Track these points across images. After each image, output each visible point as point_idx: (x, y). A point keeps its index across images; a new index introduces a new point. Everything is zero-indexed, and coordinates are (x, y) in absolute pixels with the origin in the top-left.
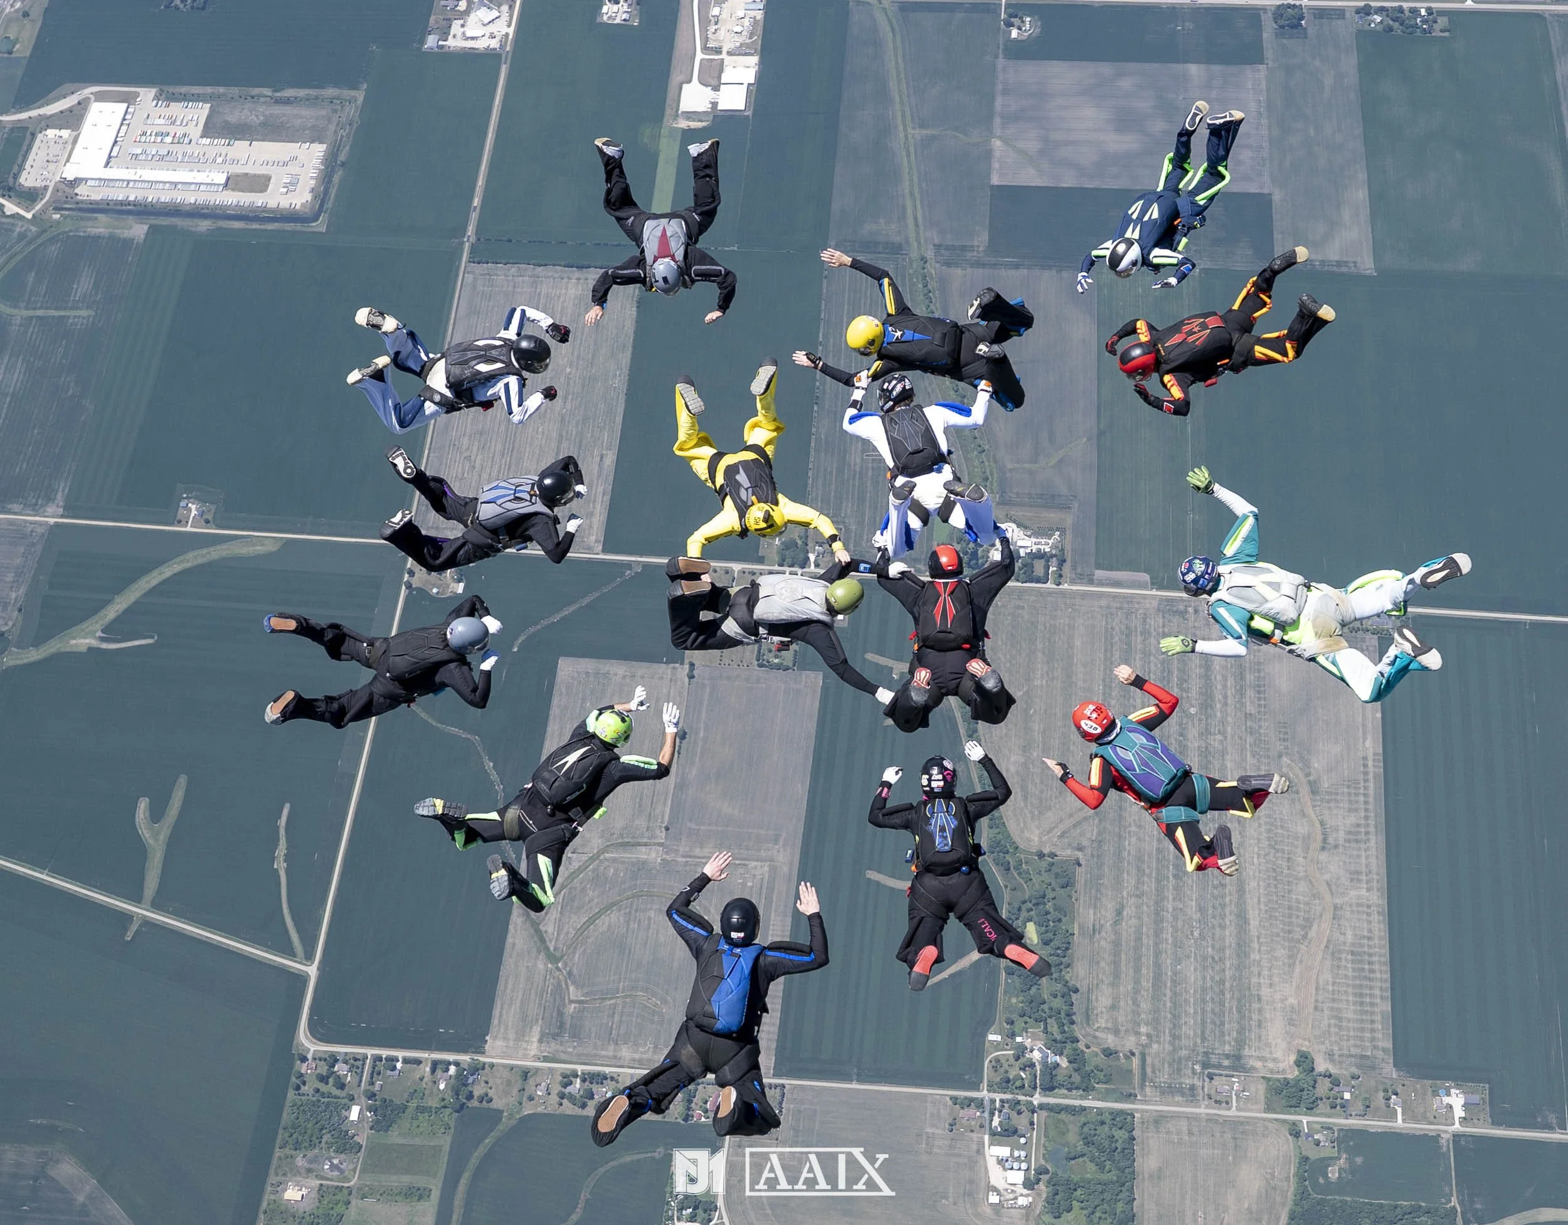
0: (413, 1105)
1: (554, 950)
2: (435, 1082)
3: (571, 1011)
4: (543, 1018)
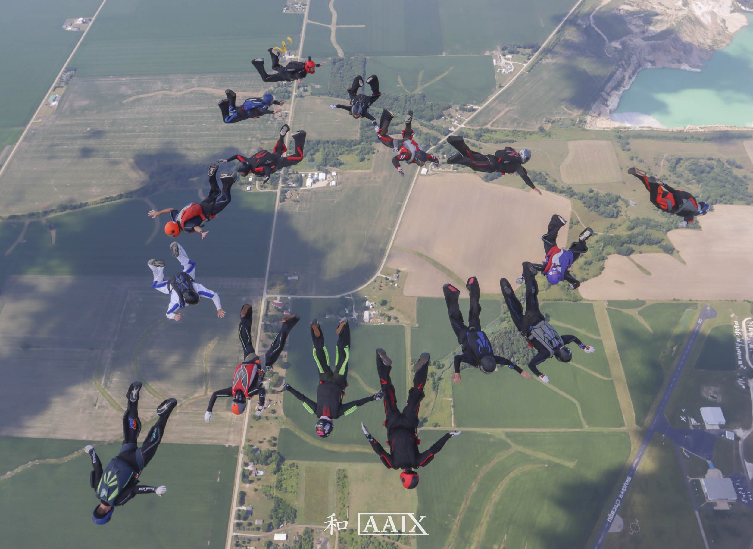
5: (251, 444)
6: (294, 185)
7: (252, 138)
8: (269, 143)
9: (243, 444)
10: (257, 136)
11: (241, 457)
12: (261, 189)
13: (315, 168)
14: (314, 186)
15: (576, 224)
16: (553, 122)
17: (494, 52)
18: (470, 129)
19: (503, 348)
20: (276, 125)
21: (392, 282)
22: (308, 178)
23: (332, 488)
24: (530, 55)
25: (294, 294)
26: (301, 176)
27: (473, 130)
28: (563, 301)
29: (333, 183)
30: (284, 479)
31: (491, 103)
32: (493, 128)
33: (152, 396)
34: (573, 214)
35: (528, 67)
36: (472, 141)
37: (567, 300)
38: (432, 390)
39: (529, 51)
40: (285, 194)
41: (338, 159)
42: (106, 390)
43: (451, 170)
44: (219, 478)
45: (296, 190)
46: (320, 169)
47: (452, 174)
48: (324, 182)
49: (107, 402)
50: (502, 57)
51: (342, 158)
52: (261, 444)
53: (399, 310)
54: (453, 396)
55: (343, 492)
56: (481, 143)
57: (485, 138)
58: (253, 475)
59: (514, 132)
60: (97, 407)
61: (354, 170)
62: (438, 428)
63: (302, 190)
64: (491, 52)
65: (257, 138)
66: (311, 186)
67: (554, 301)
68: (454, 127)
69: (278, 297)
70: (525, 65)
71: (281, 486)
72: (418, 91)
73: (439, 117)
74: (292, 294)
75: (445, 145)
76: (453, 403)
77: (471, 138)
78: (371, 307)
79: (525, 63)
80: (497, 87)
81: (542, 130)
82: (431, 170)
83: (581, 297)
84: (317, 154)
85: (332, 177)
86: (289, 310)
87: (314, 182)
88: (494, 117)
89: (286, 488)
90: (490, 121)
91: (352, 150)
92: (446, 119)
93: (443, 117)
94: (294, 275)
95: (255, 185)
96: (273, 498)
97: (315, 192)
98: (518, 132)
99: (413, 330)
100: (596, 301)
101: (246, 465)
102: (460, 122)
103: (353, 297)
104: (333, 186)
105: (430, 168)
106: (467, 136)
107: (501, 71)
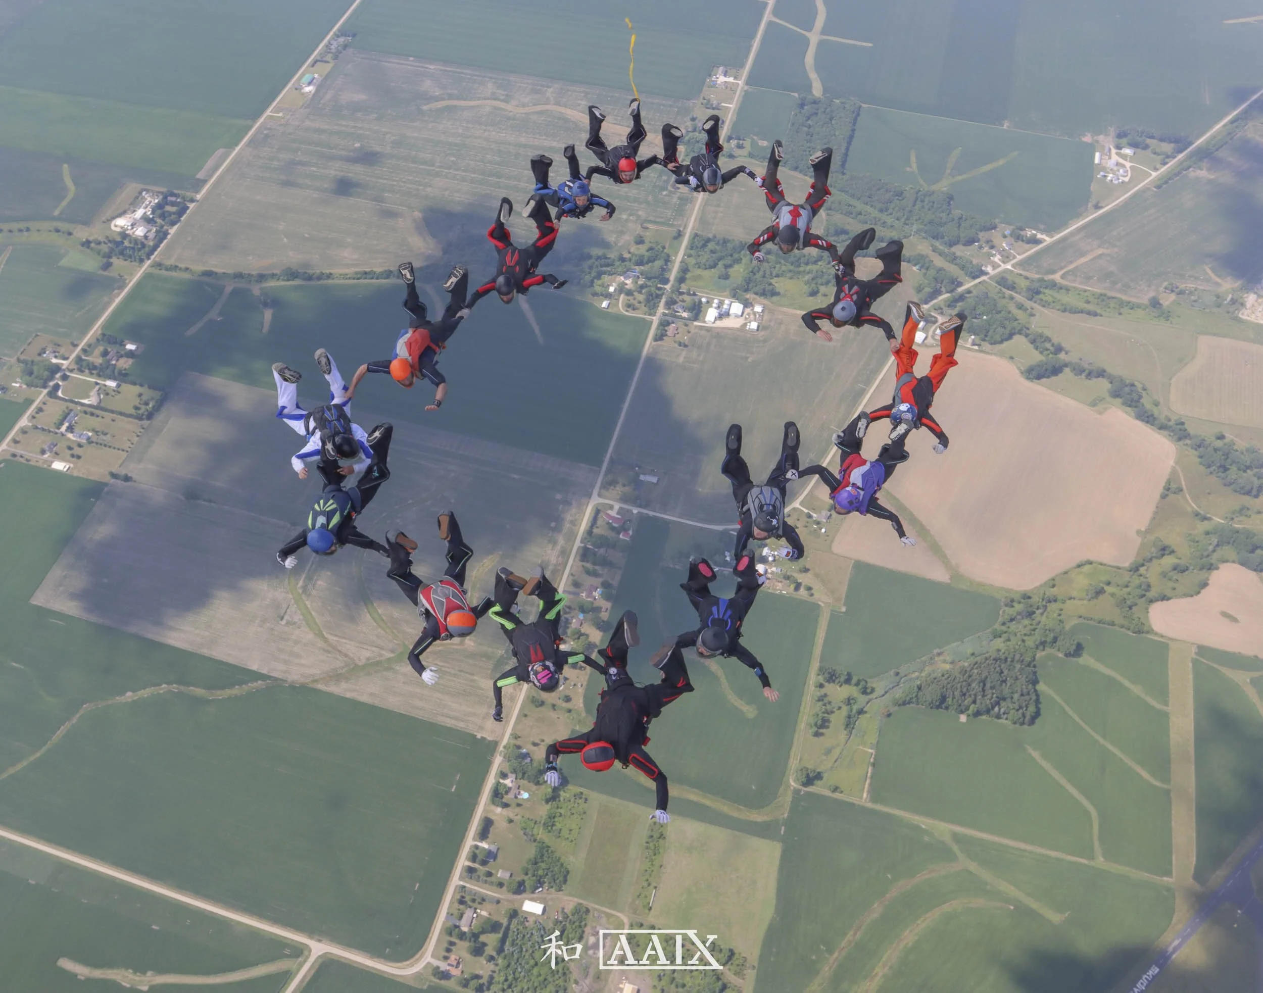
0: (540, 833)
1: (392, 651)
2: (519, 805)
3: (473, 644)
4: (473, 674)
5: (518, 743)
6: (685, 315)
7: (630, 215)
8: (657, 230)
9: (505, 742)
10: (640, 213)
11: (498, 762)
12: (627, 311)
13: (727, 293)
14: (719, 324)
15: (1175, 493)
16: (1181, 293)
17: (1101, 138)
18: (1021, 275)
19: (984, 685)
20: (675, 200)
21: (818, 523)
22: (711, 306)
23: (635, 850)
24: (1168, 157)
25: (646, 506)
26: (700, 302)
27: (1026, 278)
28: (1116, 628)
29: (754, 325)
30: (561, 815)
31: (1072, 234)
32: (1064, 282)
33: (375, 624)
34: (1174, 472)
35: (1159, 179)
36: (1018, 297)
37: (1122, 627)
38: (843, 727)
39: (1167, 147)
40: (666, 328)
41: (771, 284)
42: (304, 597)
43: (968, 346)
44: (454, 787)
45: (686, 325)
46: (735, 296)
47: (970, 353)
48: (738, 319)
49: (301, 617)
50: (1114, 151)
51: (779, 284)
52: (535, 748)
53: (817, 576)
54: (877, 746)
55: (652, 861)
56: (1036, 306)
57: (1044, 298)
58: (511, 795)
59: (1102, 297)
60: (284, 622)
61: (795, 309)
62: (837, 795)
63: (696, 326)
64: (1095, 138)
65: (639, 217)
66: (714, 323)
67: (1100, 622)
68: (993, 266)
69: (617, 506)
70: (1154, 174)
71: (553, 825)
72: (943, 186)
73: (970, 242)
74: (640, 506)
75: (967, 295)
76: (875, 759)
77: (1020, 293)
78: (771, 559)
79: (1156, 169)
80: (1090, 205)
81: (1155, 303)
82: (933, 337)
83: (1150, 626)
84: (736, 267)
85: (755, 313)
86: (631, 532)
87: (721, 317)
88: (1071, 262)
89: (560, 830)
90: (1061, 268)
91: (799, 273)
92: (981, 247)
93: (977, 244)
94: (652, 473)
95: (618, 300)
96: (535, 841)
97: (718, 335)
98: (1109, 298)
99: (834, 616)
100: (1176, 640)
101: (504, 776)
102: (1006, 258)
104: (752, 331)
105: (930, 333)
106: (1012, 288)
107: (1105, 176)
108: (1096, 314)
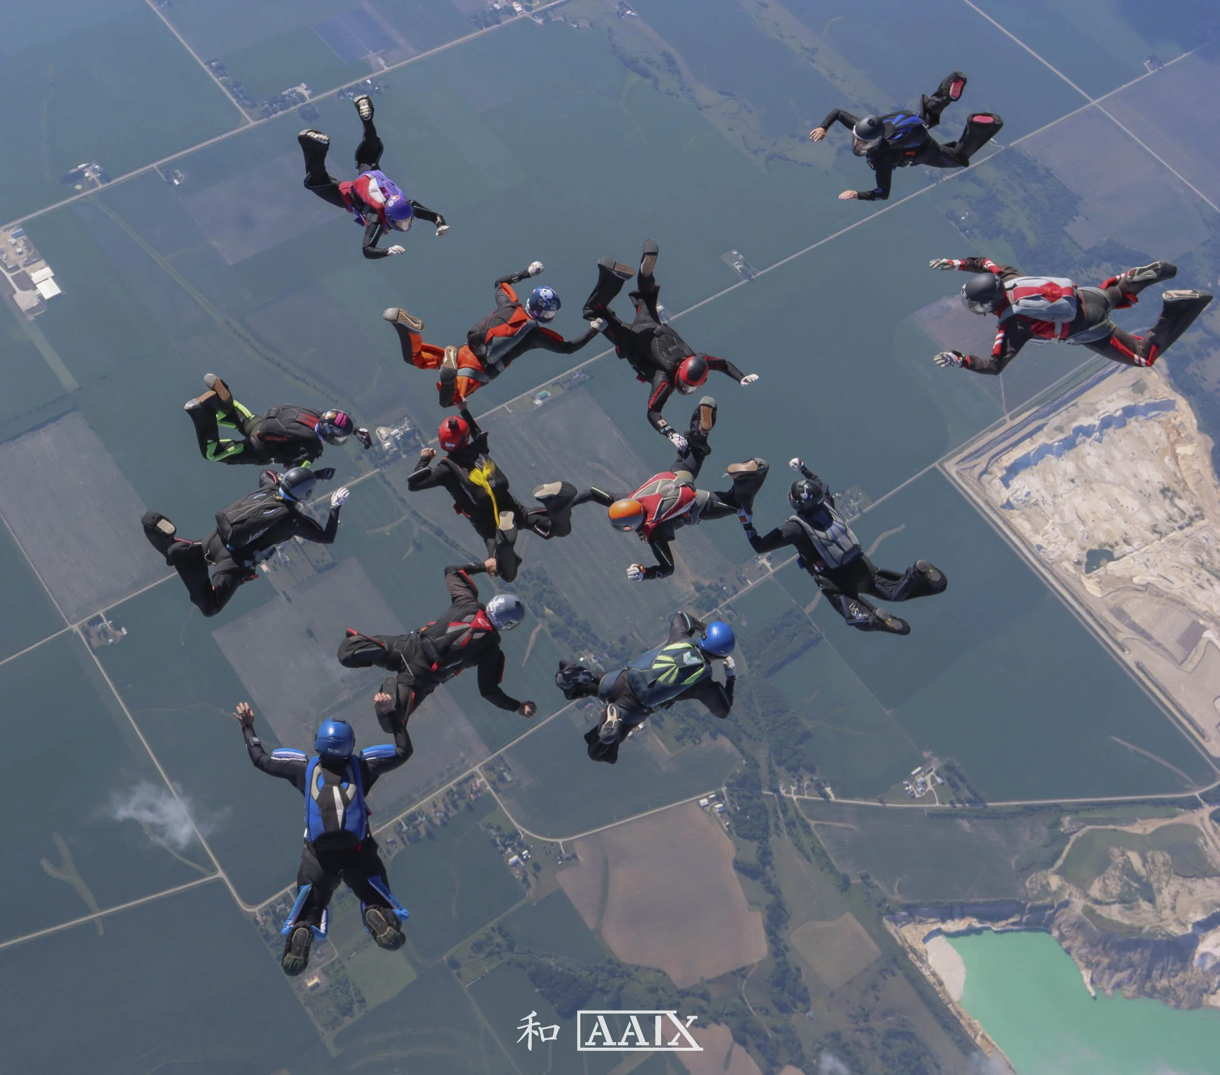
16: (867, 883)
17: (934, 759)
18: (796, 807)
21: (561, 858)
24: (959, 800)
25: (494, 790)
27: (796, 812)
31: (850, 805)
32: (813, 829)
35: (936, 810)
36: (781, 819)
39: (966, 793)
43: (724, 826)
47: (720, 829)
50: (932, 773)
53: (538, 882)
56: (785, 832)
57: (793, 830)
59: (823, 854)
61: (661, 741)
62: (457, 979)
64: (931, 757)
68: (787, 791)
70: (938, 804)
72: (811, 725)
73: (790, 769)
74: (492, 788)
75: (756, 797)
77: (784, 817)
78: (524, 858)
79: (942, 803)
80: (878, 796)
81: (846, 878)
86: (477, 797)
88: (831, 821)
90: (821, 820)
92: (793, 776)
93: (793, 773)
94: (513, 774)
98: (825, 856)
99: (527, 906)
102: (799, 792)
103: (524, 837)
105: (712, 804)
106: (785, 812)
107: (908, 786)
108: (809, 859)
